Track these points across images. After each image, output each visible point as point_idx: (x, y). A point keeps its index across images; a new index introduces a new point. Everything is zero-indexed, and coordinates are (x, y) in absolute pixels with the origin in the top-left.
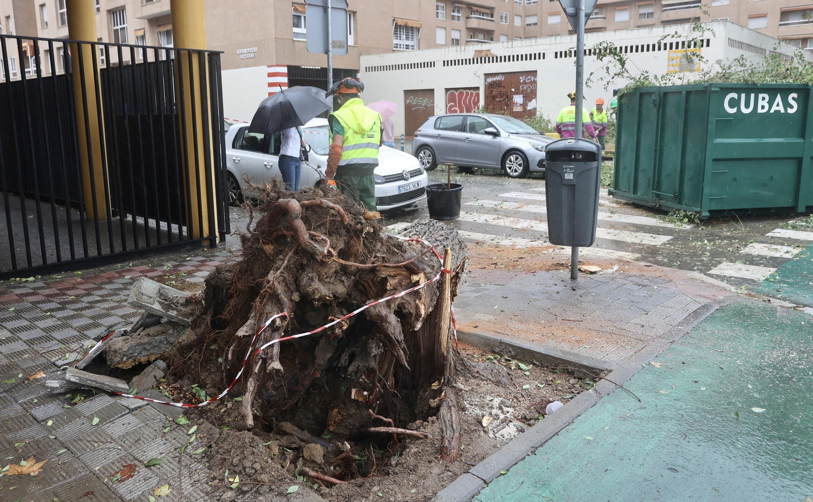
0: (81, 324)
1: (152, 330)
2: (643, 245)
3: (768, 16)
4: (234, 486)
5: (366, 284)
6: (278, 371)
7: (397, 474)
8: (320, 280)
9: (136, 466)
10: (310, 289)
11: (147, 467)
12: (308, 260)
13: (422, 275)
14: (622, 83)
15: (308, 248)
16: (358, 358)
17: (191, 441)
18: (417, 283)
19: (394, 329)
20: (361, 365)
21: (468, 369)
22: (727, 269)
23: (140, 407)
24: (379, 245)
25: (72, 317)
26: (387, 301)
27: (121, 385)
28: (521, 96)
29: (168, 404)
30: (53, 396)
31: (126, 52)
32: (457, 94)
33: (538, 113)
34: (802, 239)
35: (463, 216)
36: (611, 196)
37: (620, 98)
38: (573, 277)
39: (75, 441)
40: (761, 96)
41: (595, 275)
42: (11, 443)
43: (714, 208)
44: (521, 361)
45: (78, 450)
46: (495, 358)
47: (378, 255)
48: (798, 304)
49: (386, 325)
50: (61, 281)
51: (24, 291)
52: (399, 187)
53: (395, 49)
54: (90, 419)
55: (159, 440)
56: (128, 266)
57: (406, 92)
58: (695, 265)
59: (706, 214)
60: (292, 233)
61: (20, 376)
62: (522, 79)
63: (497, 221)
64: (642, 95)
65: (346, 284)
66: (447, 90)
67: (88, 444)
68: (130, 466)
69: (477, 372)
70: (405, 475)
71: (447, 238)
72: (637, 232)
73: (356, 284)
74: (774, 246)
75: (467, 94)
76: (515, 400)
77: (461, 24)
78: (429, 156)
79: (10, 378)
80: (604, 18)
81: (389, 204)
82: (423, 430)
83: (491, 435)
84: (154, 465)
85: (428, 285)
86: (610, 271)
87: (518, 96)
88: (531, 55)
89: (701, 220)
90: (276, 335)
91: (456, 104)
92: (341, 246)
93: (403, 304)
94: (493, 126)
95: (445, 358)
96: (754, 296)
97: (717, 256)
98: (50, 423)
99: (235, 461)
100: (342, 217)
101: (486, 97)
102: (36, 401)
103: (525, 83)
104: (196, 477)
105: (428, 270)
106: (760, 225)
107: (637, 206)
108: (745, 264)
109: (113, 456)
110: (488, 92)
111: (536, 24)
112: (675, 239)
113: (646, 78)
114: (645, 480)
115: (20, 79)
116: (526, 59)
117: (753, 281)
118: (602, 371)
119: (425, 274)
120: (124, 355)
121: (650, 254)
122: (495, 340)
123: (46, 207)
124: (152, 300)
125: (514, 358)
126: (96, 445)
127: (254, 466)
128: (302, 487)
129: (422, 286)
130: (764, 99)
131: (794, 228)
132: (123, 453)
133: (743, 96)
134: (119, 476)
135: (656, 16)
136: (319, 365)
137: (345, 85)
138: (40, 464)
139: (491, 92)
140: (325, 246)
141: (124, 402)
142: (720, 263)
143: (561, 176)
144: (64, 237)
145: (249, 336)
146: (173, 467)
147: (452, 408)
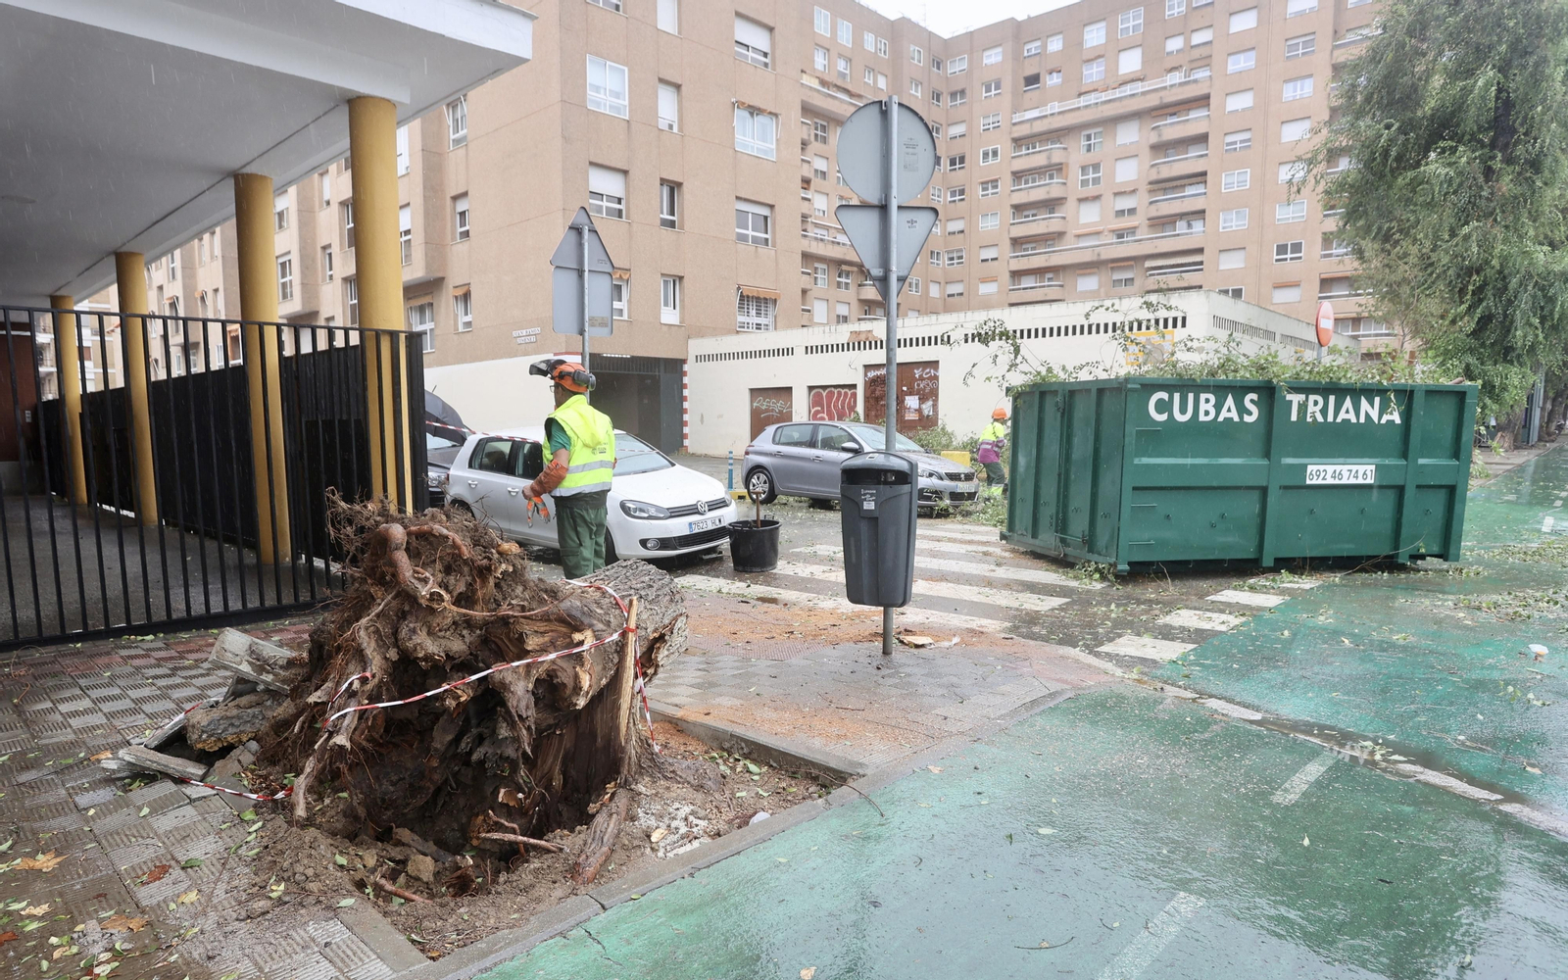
0: (184, 694)
1: (244, 700)
2: (1022, 610)
3: (1302, 284)
4: (274, 895)
5: (499, 642)
6: (342, 747)
7: (500, 893)
8: (429, 633)
9: (170, 867)
10: (410, 645)
11: (183, 868)
12: (412, 607)
13: (588, 633)
14: (1017, 380)
15: (409, 589)
16: (486, 743)
17: (248, 839)
18: (581, 643)
19: (518, 701)
20: (490, 751)
21: (659, 767)
22: (1129, 645)
23: (205, 797)
24: (520, 589)
25: (177, 686)
26: (528, 665)
27: (195, 770)
28: (917, 397)
29: (240, 795)
30: (110, 780)
31: (322, 335)
32: (824, 394)
33: (940, 422)
34: (1254, 605)
35: (782, 567)
36: (1004, 542)
37: (1015, 400)
38: (886, 652)
39: (111, 835)
40: (1203, 396)
41: (921, 650)
42: (35, 833)
43: (1136, 559)
44: (754, 761)
45: (110, 845)
46: (721, 757)
47: (513, 602)
48: (1201, 694)
49: (508, 695)
50: (188, 641)
51: (133, 652)
52: (690, 524)
53: (739, 330)
54: (140, 809)
55: (211, 838)
56: (282, 624)
57: (752, 391)
58: (1083, 638)
59: (1124, 567)
60: (391, 570)
61: (82, 755)
62: (917, 373)
63: (827, 575)
64: (1043, 394)
65: (467, 640)
66: (811, 388)
67: (125, 839)
68: (164, 866)
69: (673, 772)
70: (511, 896)
71: (651, 586)
72: (1022, 592)
73: (485, 641)
74: (1209, 614)
75: (839, 394)
76: (715, 810)
77: (851, 294)
78: (765, 482)
79: (69, 757)
80: (1062, 286)
81: (676, 549)
82: (559, 841)
83: (661, 854)
84: (191, 867)
85: (597, 647)
86: (946, 644)
87: (912, 398)
88: (930, 338)
89: (1117, 576)
90: (353, 701)
91: (823, 408)
92: (461, 588)
93: (554, 670)
94: (854, 440)
95: (623, 750)
96: (1145, 683)
97: (1120, 627)
98: (92, 812)
99: (286, 865)
100: (459, 548)
101: (867, 399)
102: (87, 785)
103: (921, 378)
104: (236, 883)
105: (600, 626)
106: (1204, 584)
107: (1036, 556)
108: (1156, 638)
109: (149, 854)
110: (869, 392)
111: (961, 294)
112: (1073, 602)
113: (1050, 370)
114: (830, 915)
115: (204, 370)
116: (924, 344)
117: (1154, 661)
118: (851, 775)
119: (594, 632)
120: (203, 732)
121: (1025, 624)
122: (725, 732)
123: (211, 546)
124: (238, 659)
125: (746, 756)
126: (133, 840)
127: (306, 871)
128: (360, 901)
129: (585, 647)
130: (1207, 401)
131: (1252, 588)
132: (163, 851)
133: (1177, 396)
134: (145, 878)
135: (1137, 283)
136: (436, 750)
137: (573, 379)
138: (58, 860)
139: (873, 392)
140: (427, 585)
141: (189, 791)
142: (1120, 636)
143: (859, 505)
144: (215, 586)
145: (323, 703)
146: (213, 870)
147: (615, 816)
